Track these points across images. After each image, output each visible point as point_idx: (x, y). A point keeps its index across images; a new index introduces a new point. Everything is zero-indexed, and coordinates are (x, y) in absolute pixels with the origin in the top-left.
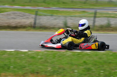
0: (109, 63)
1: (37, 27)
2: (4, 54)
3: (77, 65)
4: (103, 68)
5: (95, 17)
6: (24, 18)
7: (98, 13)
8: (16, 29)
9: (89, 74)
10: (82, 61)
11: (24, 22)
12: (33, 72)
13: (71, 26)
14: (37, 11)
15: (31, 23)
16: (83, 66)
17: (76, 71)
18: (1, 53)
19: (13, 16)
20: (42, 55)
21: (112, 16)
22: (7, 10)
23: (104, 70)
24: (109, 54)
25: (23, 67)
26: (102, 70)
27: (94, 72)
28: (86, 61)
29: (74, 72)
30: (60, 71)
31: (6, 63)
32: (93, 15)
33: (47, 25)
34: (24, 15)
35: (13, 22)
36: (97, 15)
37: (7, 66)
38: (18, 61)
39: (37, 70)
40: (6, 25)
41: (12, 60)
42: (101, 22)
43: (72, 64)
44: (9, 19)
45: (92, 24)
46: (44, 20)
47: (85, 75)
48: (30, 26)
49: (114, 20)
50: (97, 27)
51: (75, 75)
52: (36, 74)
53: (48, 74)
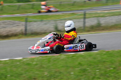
0: (103, 62)
1: (28, 34)
3: (72, 67)
4: (99, 67)
5: (85, 18)
7: (87, 13)
8: (7, 38)
10: (77, 63)
11: (15, 30)
12: (30, 79)
13: (62, 29)
14: (27, 18)
15: (22, 30)
16: (79, 68)
17: (72, 73)
19: (3, 26)
20: (37, 61)
21: (101, 15)
23: (99, 69)
24: (102, 53)
25: (20, 75)
26: (97, 70)
27: (90, 72)
28: (81, 62)
29: (70, 75)
30: (57, 74)
31: (3, 73)
32: (82, 16)
33: (38, 30)
34: (14, 23)
35: (4, 31)
36: (87, 16)
38: (15, 69)
39: (34, 76)
41: (9, 69)
42: (91, 22)
43: (68, 67)
45: (82, 26)
46: (35, 26)
47: (81, 76)
48: (22, 33)
49: (104, 19)
50: (87, 28)
53: (45, 79)
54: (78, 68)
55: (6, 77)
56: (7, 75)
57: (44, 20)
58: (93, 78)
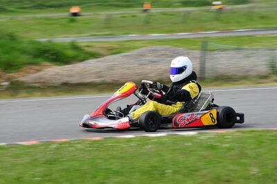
1: (208, 79)
2: (147, 144)
12: (217, 181)
18: (140, 143)
19: (150, 58)
20: (230, 142)
22: (137, 44)
31: (156, 164)
33: (231, 71)
37: (159, 171)
38: (181, 158)
39: (227, 175)
41: (168, 156)
44: (141, 64)
55: (163, 174)
56: (164, 171)
57: (246, 47)
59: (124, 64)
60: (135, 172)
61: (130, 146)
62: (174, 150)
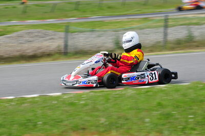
0: (200, 102)
1: (70, 53)
2: (23, 103)
3: (147, 110)
5: (166, 27)
6: (47, 40)
7: (171, 19)
8: (35, 60)
9: (169, 122)
10: (155, 103)
11: (48, 46)
12: (76, 129)
14: (68, 26)
15: (59, 46)
16: (159, 111)
17: (147, 120)
18: (19, 102)
19: (27, 39)
20: (86, 99)
21: (194, 21)
22: (16, 28)
23: (194, 114)
24: (197, 87)
25: (58, 122)
26: (190, 114)
27: (178, 118)
28: (161, 102)
29: (144, 123)
30: (121, 121)
31: (30, 118)
32: (162, 24)
33: (87, 47)
34: (46, 35)
35: (29, 48)
36: (170, 23)
37: (32, 123)
38: (49, 113)
39: (83, 125)
40: (18, 54)
41: (39, 112)
42: (177, 33)
43: (139, 109)
44: (21, 43)
45: (162, 40)
46: (80, 40)
47: (163, 125)
48: (59, 51)
49: (198, 29)
50: (171, 43)
51: (147, 127)
52: (82, 131)
53: (102, 129)
54: (156, 111)
55: (35, 125)
56: (36, 123)
58: (183, 129)
59: (7, 43)
60: (14, 124)
61: (11, 105)
62: (44, 107)
